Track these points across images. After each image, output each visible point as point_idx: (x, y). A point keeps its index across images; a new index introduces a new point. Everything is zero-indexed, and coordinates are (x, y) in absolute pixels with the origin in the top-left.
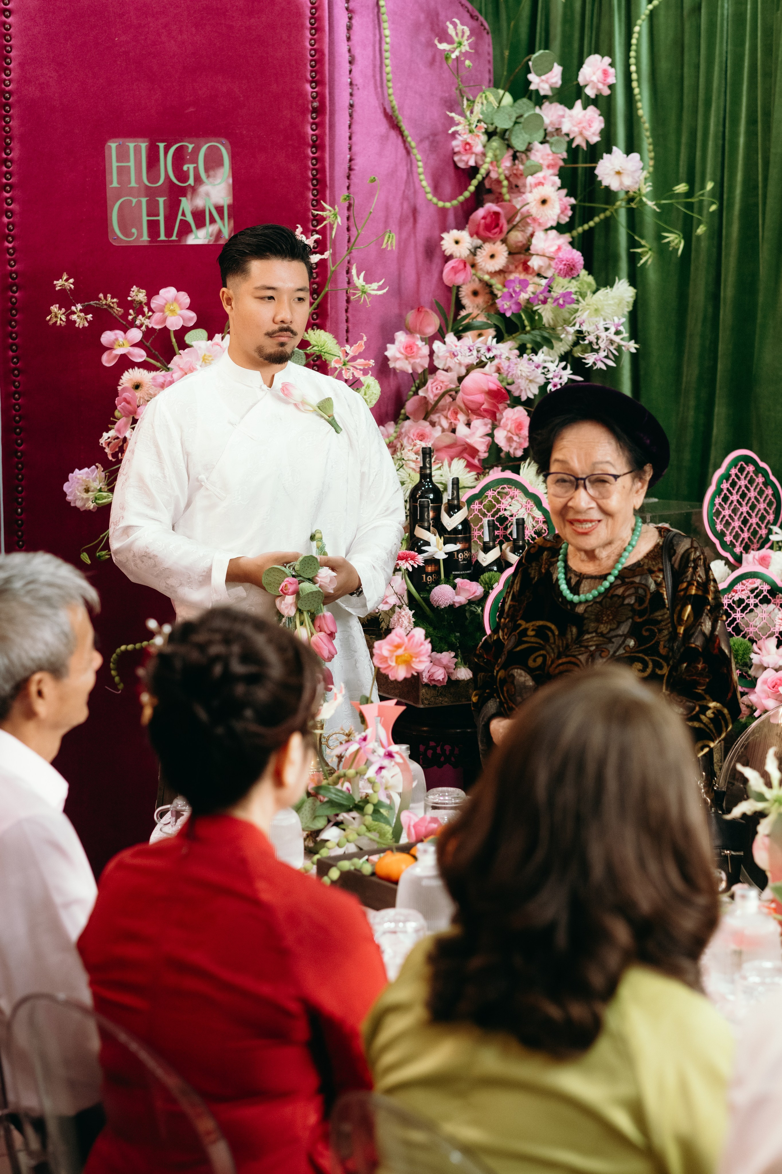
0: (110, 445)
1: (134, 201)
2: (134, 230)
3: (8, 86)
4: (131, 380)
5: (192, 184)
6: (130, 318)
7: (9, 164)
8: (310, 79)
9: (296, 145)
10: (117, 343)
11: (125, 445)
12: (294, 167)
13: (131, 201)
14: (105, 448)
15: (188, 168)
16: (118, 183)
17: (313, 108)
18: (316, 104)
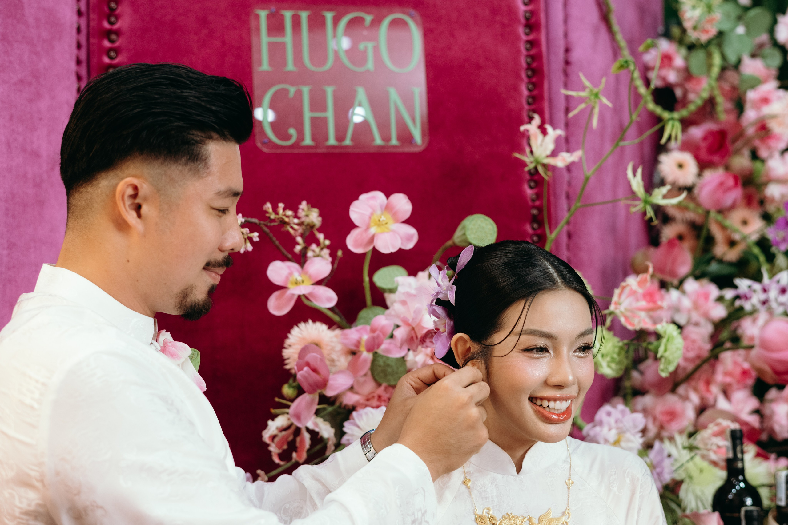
0: (276, 440)
1: (293, 90)
2: (292, 131)
4: (304, 339)
5: (373, 69)
6: (298, 248)
7: (114, 37)
9: (506, 21)
10: (291, 279)
11: (298, 439)
12: (504, 51)
13: (287, 91)
14: (268, 445)
15: (366, 47)
16: (270, 64)
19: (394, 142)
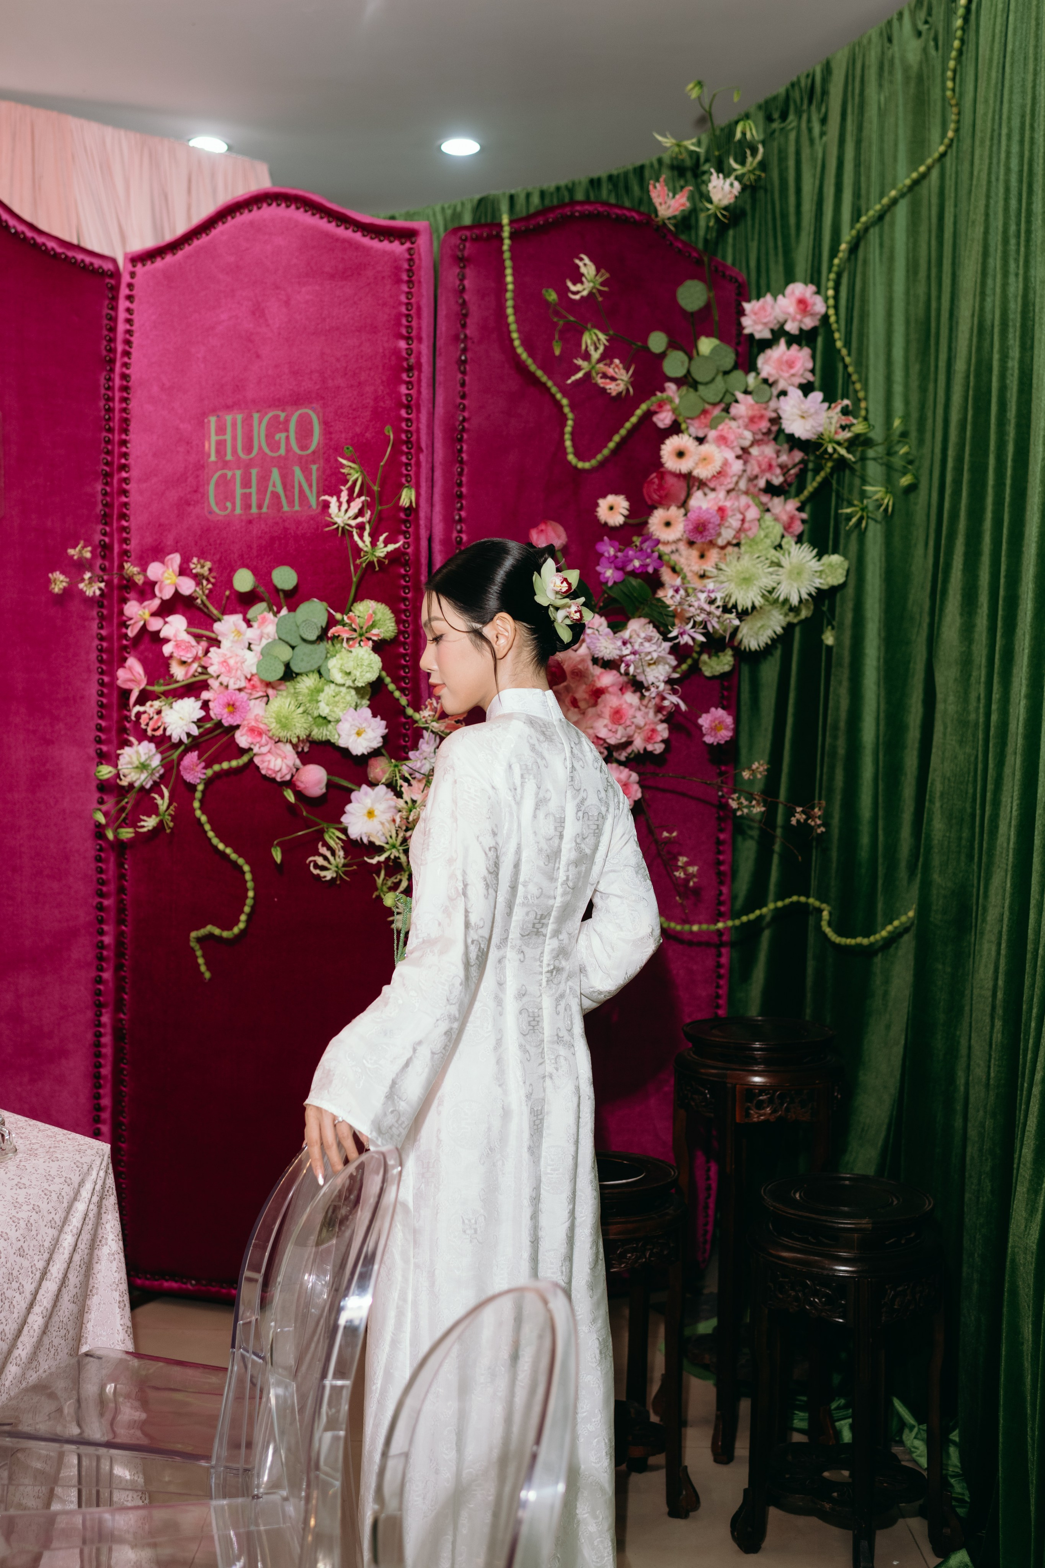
1: (230, 474)
2: (229, 504)
5: (283, 454)
8: (406, 334)
15: (280, 437)
17: (409, 365)
18: (411, 361)
19: (297, 508)
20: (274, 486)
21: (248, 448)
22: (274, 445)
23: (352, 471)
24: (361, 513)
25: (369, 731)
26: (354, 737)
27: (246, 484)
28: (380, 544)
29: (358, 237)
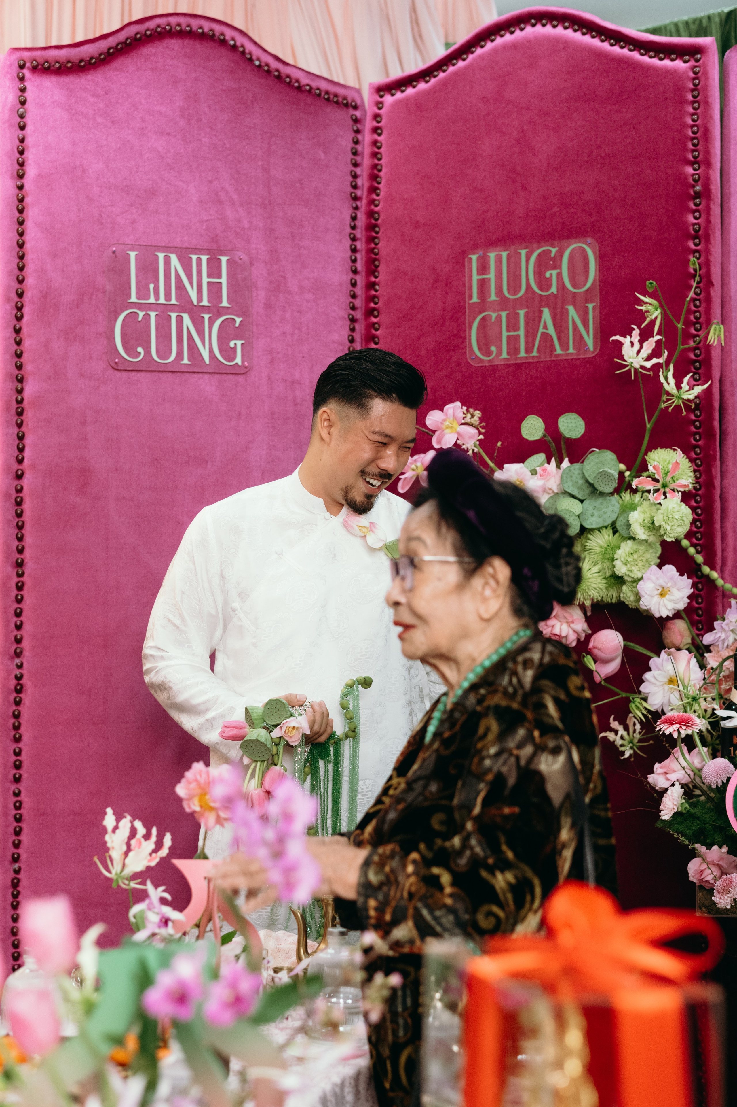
1: (494, 315)
2: (493, 348)
3: (376, 206)
5: (555, 292)
8: (692, 159)
9: (673, 237)
13: (491, 316)
15: (551, 274)
16: (478, 297)
17: (695, 192)
18: (698, 188)
19: (571, 350)
20: (545, 327)
21: (514, 286)
22: (544, 283)
23: (650, 308)
24: (656, 353)
25: (674, 591)
26: (656, 599)
27: (514, 324)
28: (685, 386)
29: (636, 55)
